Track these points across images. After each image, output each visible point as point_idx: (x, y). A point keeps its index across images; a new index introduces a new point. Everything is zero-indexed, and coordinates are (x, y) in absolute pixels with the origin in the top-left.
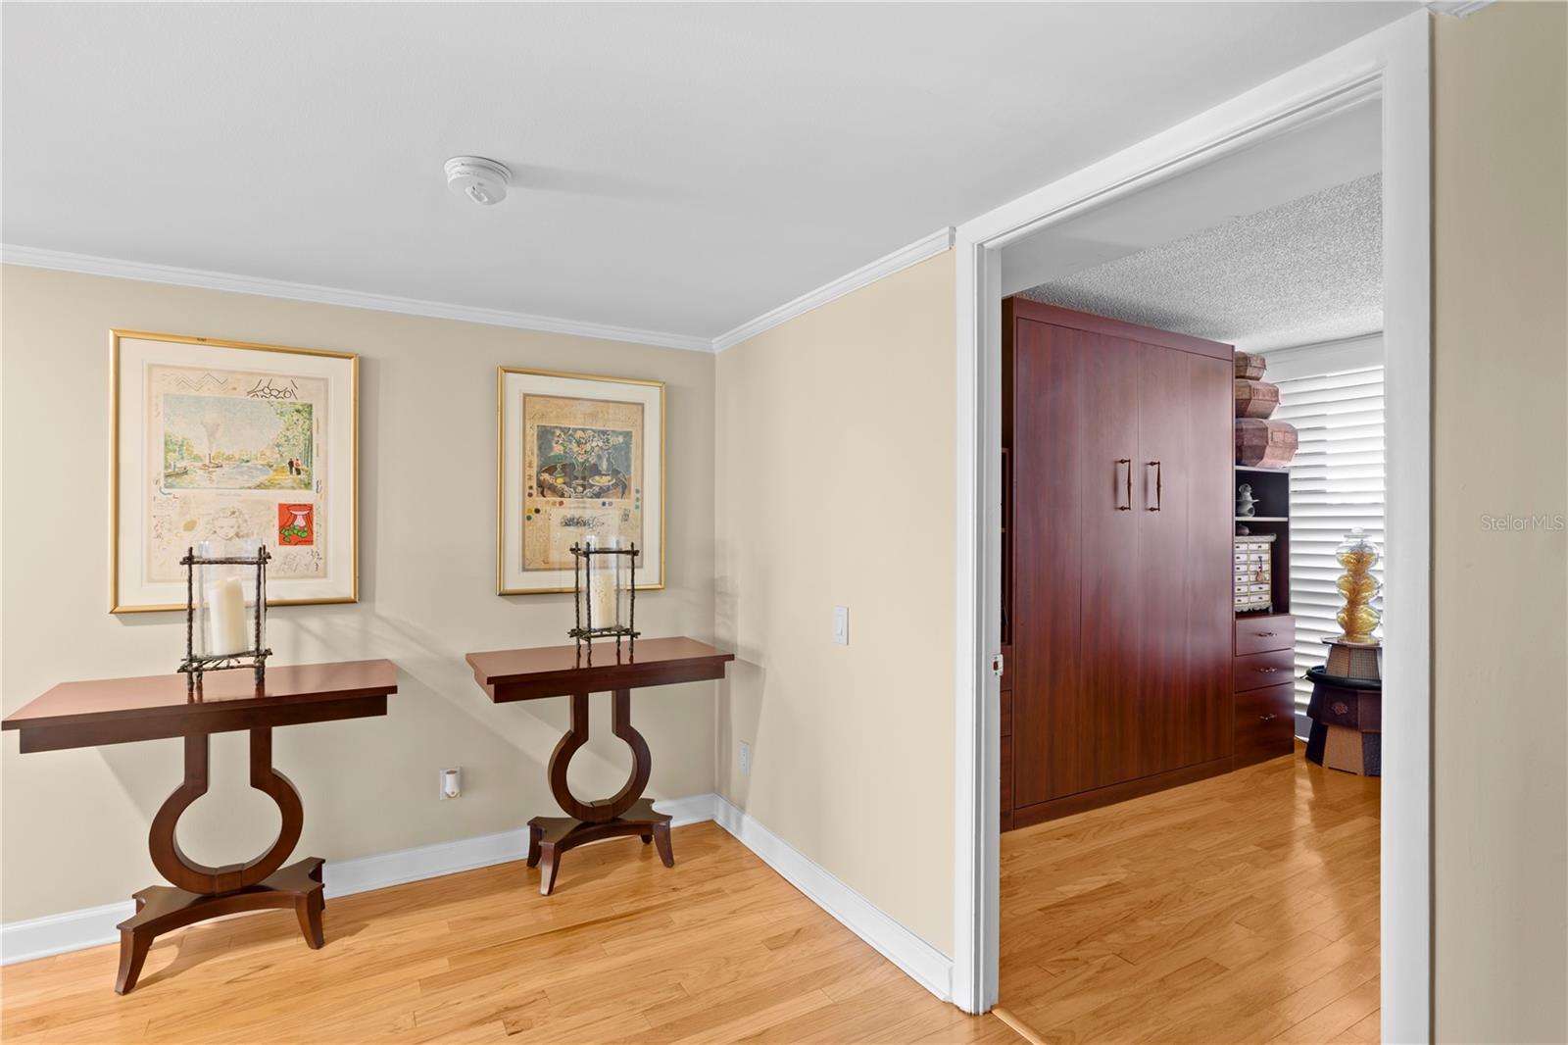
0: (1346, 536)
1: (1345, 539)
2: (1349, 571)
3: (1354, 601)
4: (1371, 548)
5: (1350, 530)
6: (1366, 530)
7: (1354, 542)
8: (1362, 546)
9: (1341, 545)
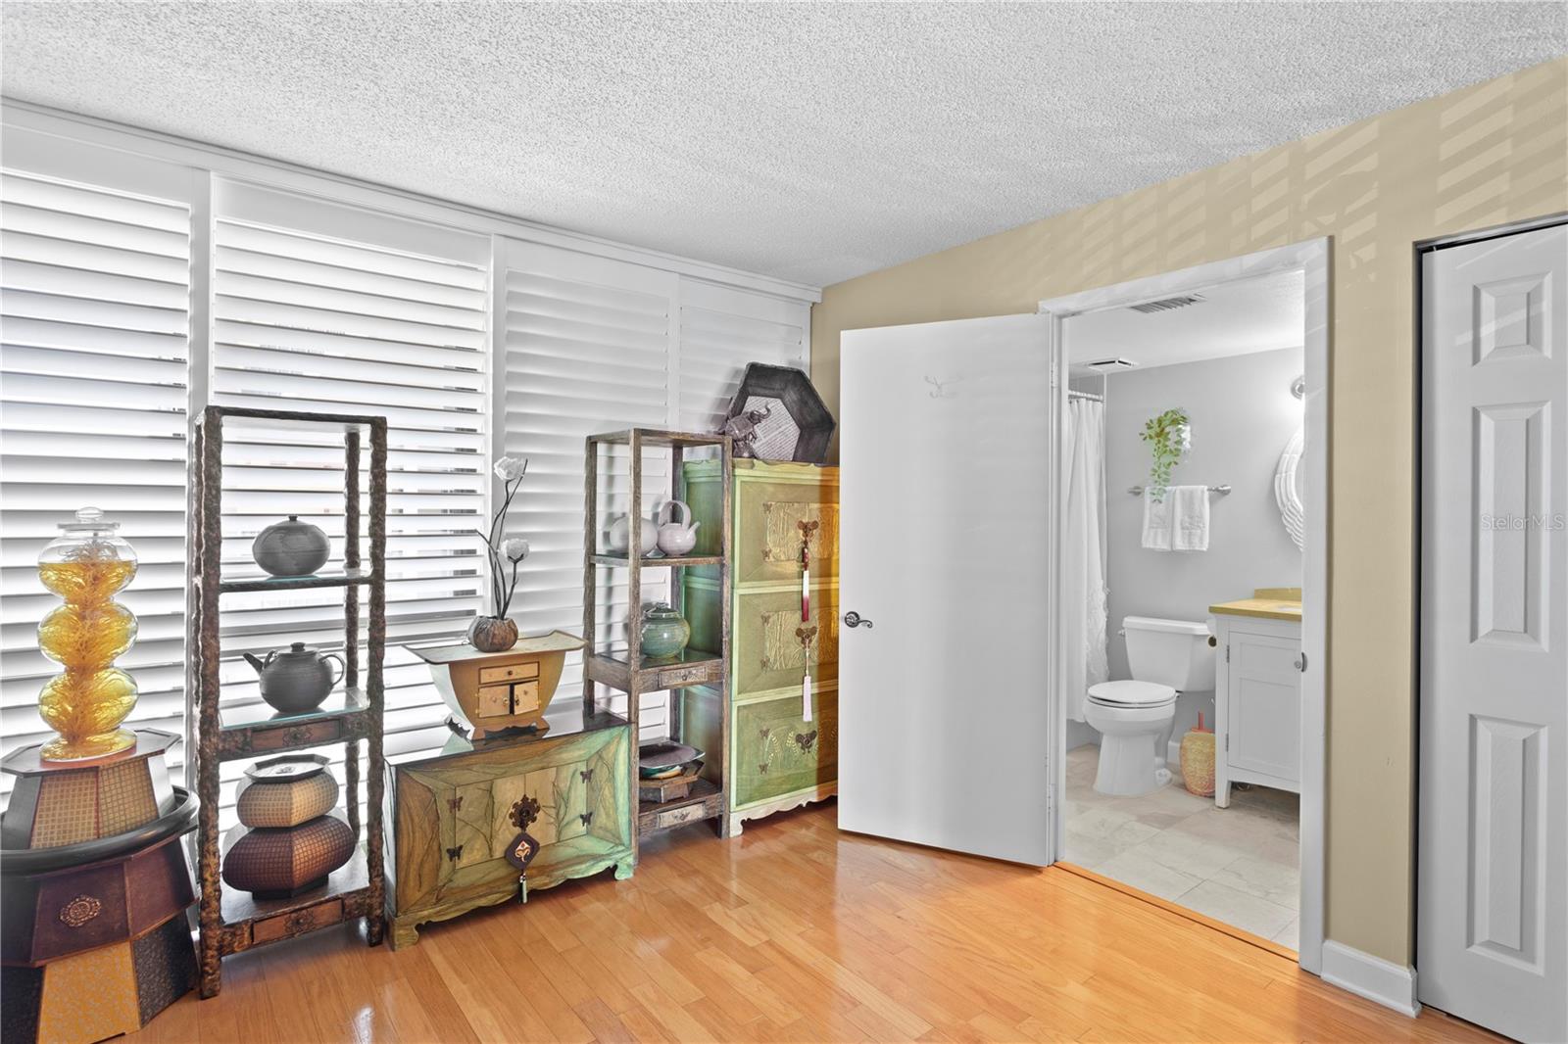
0: (61, 526)
1: (61, 533)
2: (69, 601)
3: (83, 666)
4: (114, 550)
5: (73, 512)
6: (107, 513)
7: (82, 538)
8: (96, 547)
9: (54, 544)
